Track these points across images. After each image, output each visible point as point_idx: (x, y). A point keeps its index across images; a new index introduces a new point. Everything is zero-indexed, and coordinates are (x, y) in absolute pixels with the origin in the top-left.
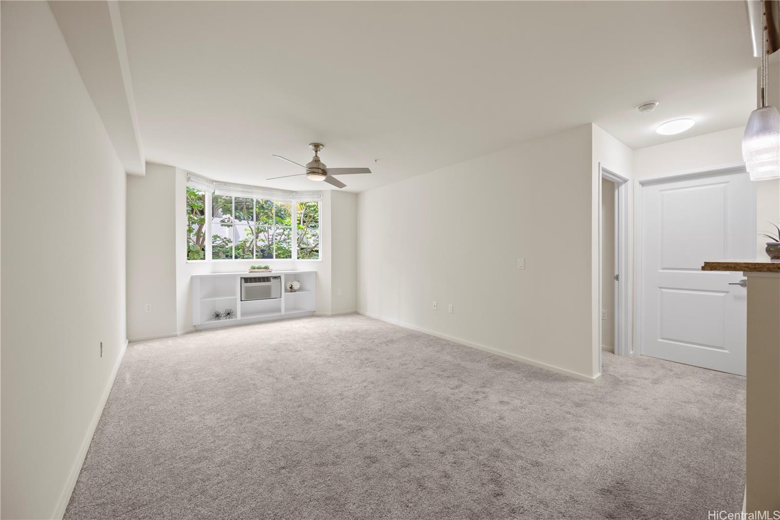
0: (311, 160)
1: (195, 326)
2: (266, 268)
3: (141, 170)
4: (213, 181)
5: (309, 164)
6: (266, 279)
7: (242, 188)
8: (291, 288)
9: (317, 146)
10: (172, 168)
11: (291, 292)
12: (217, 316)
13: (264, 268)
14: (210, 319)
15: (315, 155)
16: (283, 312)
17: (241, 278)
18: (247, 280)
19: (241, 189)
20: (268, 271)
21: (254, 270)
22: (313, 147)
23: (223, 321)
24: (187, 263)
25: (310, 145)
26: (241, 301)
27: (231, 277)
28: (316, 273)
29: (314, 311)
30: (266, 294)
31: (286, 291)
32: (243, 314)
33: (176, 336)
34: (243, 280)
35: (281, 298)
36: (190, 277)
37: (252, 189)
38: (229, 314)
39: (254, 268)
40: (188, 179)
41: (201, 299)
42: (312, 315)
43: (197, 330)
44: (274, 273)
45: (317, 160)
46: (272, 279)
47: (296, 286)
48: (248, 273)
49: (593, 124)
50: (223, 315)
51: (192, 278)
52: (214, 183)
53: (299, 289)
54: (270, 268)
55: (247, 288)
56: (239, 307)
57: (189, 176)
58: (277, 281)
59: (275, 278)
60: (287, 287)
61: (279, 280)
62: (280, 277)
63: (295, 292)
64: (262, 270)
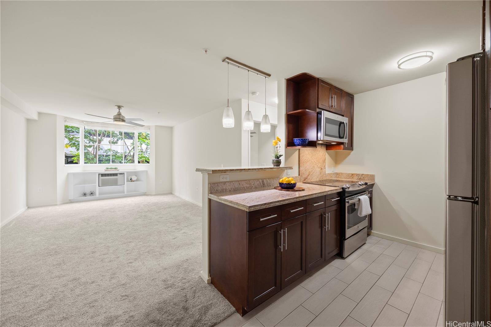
0: (116, 114)
1: (70, 200)
2: (116, 169)
3: (35, 117)
4: (83, 121)
5: (114, 116)
6: (116, 175)
8: (131, 179)
9: (119, 107)
10: (55, 115)
11: (131, 181)
12: (85, 195)
15: (118, 111)
16: (126, 193)
17: (99, 174)
18: (103, 175)
21: (107, 170)
22: (117, 107)
23: (88, 197)
24: (64, 166)
25: (115, 106)
26: (99, 186)
27: (93, 173)
28: (147, 171)
29: (146, 193)
30: (115, 183)
31: (128, 181)
32: (99, 194)
33: (56, 205)
34: (100, 175)
35: (124, 185)
36: (67, 173)
38: (92, 193)
39: (108, 169)
40: (65, 121)
41: (74, 185)
42: (145, 194)
43: (71, 202)
44: (120, 171)
45: (119, 114)
46: (118, 175)
47: (134, 178)
48: (104, 171)
49: (242, 99)
50: (88, 194)
51: (68, 174)
52: (84, 122)
53: (136, 180)
54: (118, 169)
55: (102, 179)
56: (97, 190)
57: (66, 119)
58: (122, 175)
59: (121, 174)
60: (128, 179)
61: (123, 175)
62: (124, 173)
63: (134, 181)
64: (113, 170)
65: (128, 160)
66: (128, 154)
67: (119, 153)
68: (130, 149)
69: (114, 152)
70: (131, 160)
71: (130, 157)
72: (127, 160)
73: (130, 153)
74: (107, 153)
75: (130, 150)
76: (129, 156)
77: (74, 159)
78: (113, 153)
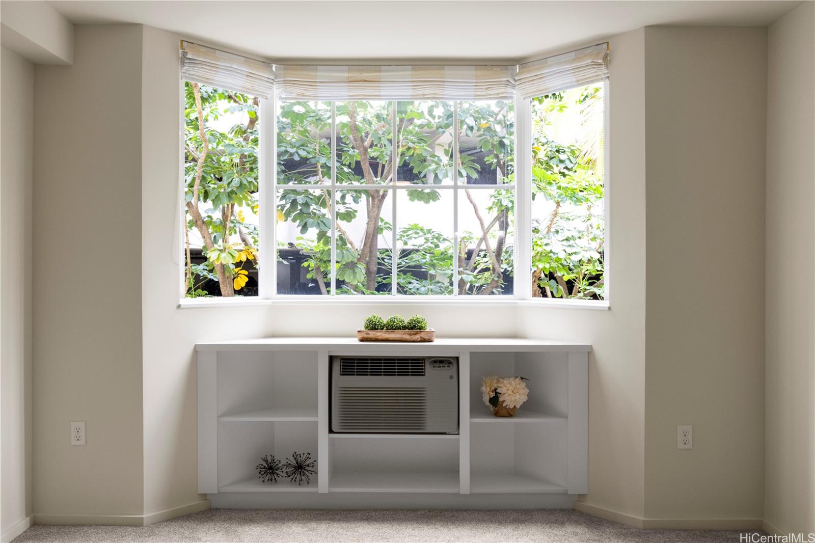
1: (203, 496)
2: (415, 327)
6: (414, 365)
7: (349, 71)
8: (495, 400)
12: (271, 470)
13: (405, 328)
14: (248, 479)
16: (465, 484)
17: (332, 359)
18: (349, 365)
19: (346, 75)
20: (417, 337)
21: (372, 334)
23: (284, 489)
26: (331, 431)
28: (588, 351)
30: (410, 418)
31: (477, 410)
32: (333, 478)
33: (138, 524)
34: (337, 366)
35: (457, 431)
36: (191, 349)
37: (380, 71)
38: (298, 469)
39: (374, 327)
41: (220, 416)
43: (210, 509)
44: (435, 343)
46: (428, 368)
48: (355, 341)
50: (283, 471)
51: (198, 352)
52: (272, 65)
54: (428, 328)
55: (347, 392)
56: (324, 452)
57: (186, 47)
58: (446, 372)
59: (439, 362)
60: (481, 394)
61: (452, 370)
62: (457, 359)
63: (510, 413)
64: (397, 335)
65: (479, 268)
66: (479, 244)
67: (444, 240)
68: (487, 220)
69: (429, 236)
70: (487, 269)
71: (485, 256)
72: (475, 268)
73: (484, 239)
74: (406, 243)
75: (486, 225)
76: (482, 254)
77: (309, 266)
78: (427, 240)
